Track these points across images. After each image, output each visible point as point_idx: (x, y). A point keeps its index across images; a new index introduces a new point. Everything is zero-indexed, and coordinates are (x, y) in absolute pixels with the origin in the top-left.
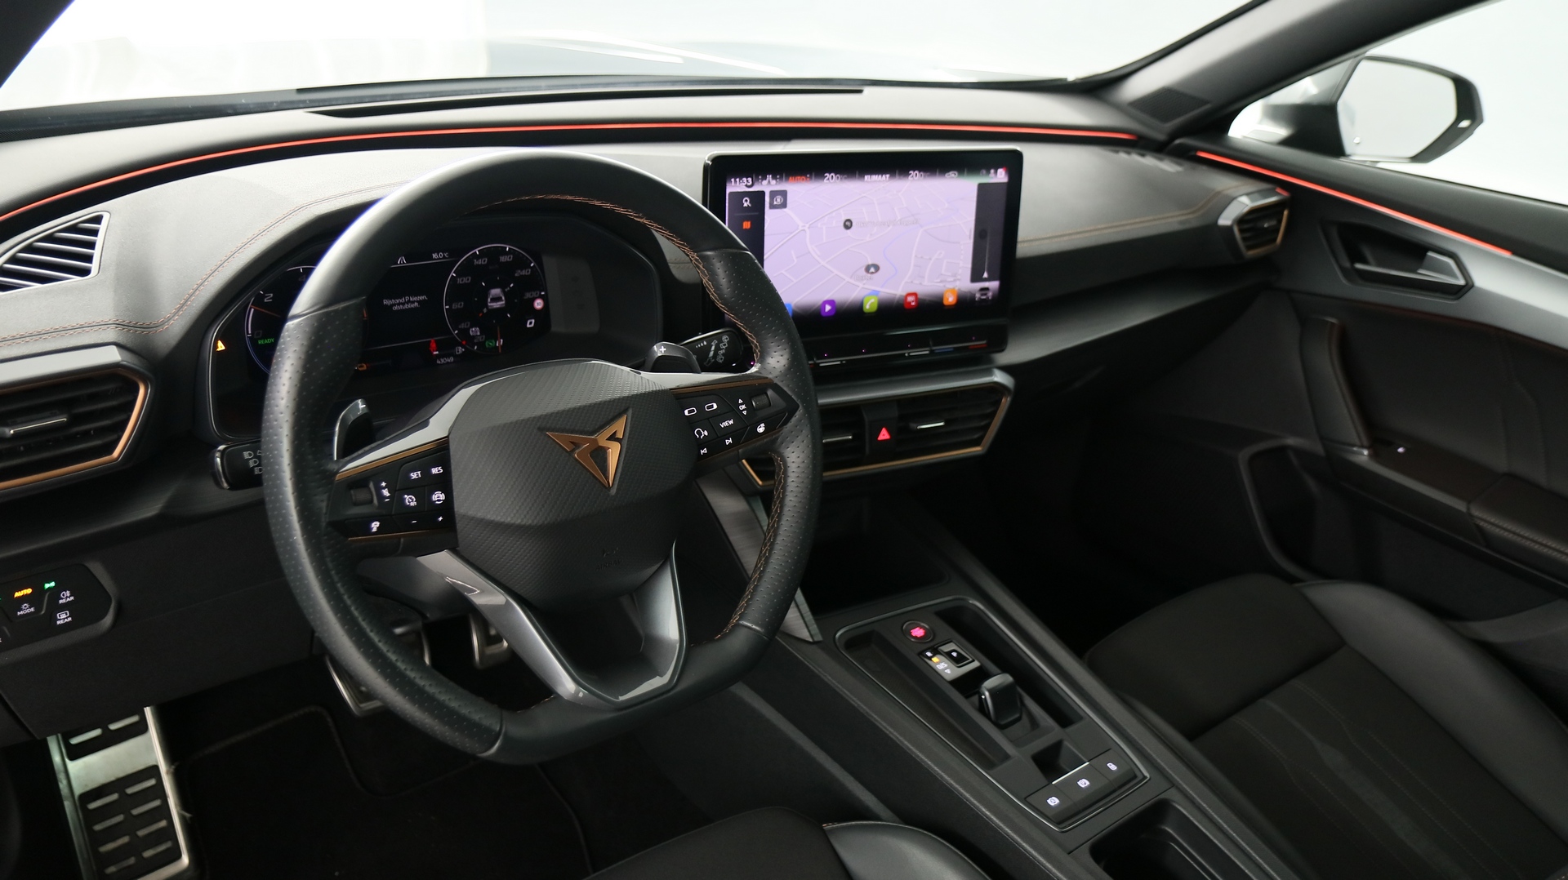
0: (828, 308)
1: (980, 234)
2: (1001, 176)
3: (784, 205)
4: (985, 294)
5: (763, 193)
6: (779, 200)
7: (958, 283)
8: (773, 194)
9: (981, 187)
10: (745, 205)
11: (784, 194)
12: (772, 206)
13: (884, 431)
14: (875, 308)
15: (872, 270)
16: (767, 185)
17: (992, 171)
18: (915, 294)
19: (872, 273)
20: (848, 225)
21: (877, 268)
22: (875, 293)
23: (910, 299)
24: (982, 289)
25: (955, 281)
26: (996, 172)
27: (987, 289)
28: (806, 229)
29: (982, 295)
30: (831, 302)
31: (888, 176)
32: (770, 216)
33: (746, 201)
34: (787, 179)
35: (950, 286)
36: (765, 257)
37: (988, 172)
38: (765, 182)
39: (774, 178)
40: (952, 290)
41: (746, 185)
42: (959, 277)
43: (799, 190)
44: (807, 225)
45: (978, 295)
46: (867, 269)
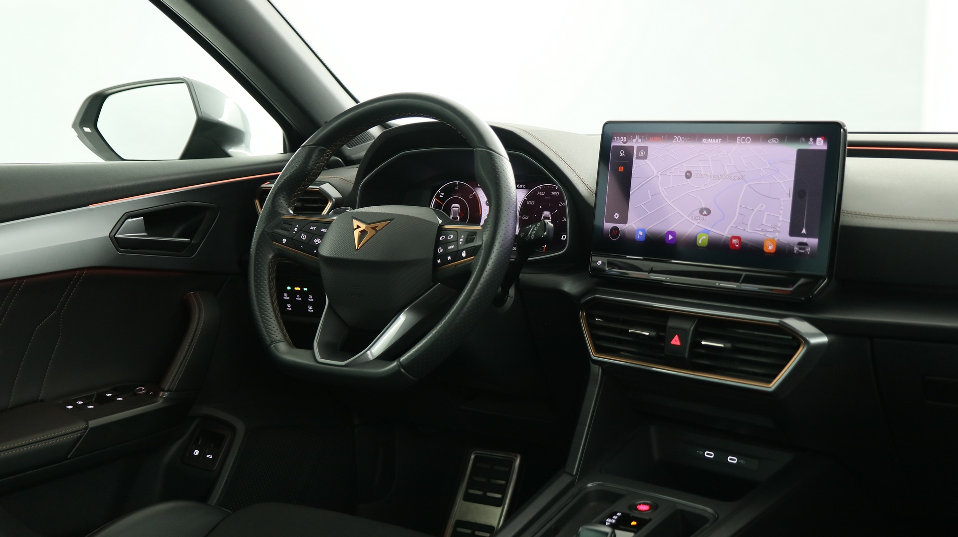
0: (670, 237)
1: (799, 194)
2: (820, 144)
3: (645, 157)
4: (804, 249)
5: (633, 147)
6: (642, 153)
7: (777, 234)
8: (639, 148)
9: (800, 152)
10: (621, 155)
11: (646, 149)
12: (638, 158)
13: (676, 338)
14: (705, 244)
15: (705, 212)
16: (635, 143)
17: (811, 139)
18: (739, 238)
19: (705, 215)
20: (688, 175)
21: (709, 212)
22: (706, 231)
23: (735, 241)
24: (800, 244)
25: (774, 232)
26: (815, 141)
27: (806, 244)
28: (659, 175)
29: (800, 249)
30: (672, 233)
31: (720, 140)
32: (636, 164)
33: (622, 152)
34: (649, 139)
35: (770, 236)
36: (631, 193)
37: (807, 140)
38: (634, 140)
39: (640, 138)
40: (772, 240)
41: (623, 142)
42: (778, 229)
43: (655, 148)
44: (660, 173)
45: (796, 249)
46: (701, 211)
